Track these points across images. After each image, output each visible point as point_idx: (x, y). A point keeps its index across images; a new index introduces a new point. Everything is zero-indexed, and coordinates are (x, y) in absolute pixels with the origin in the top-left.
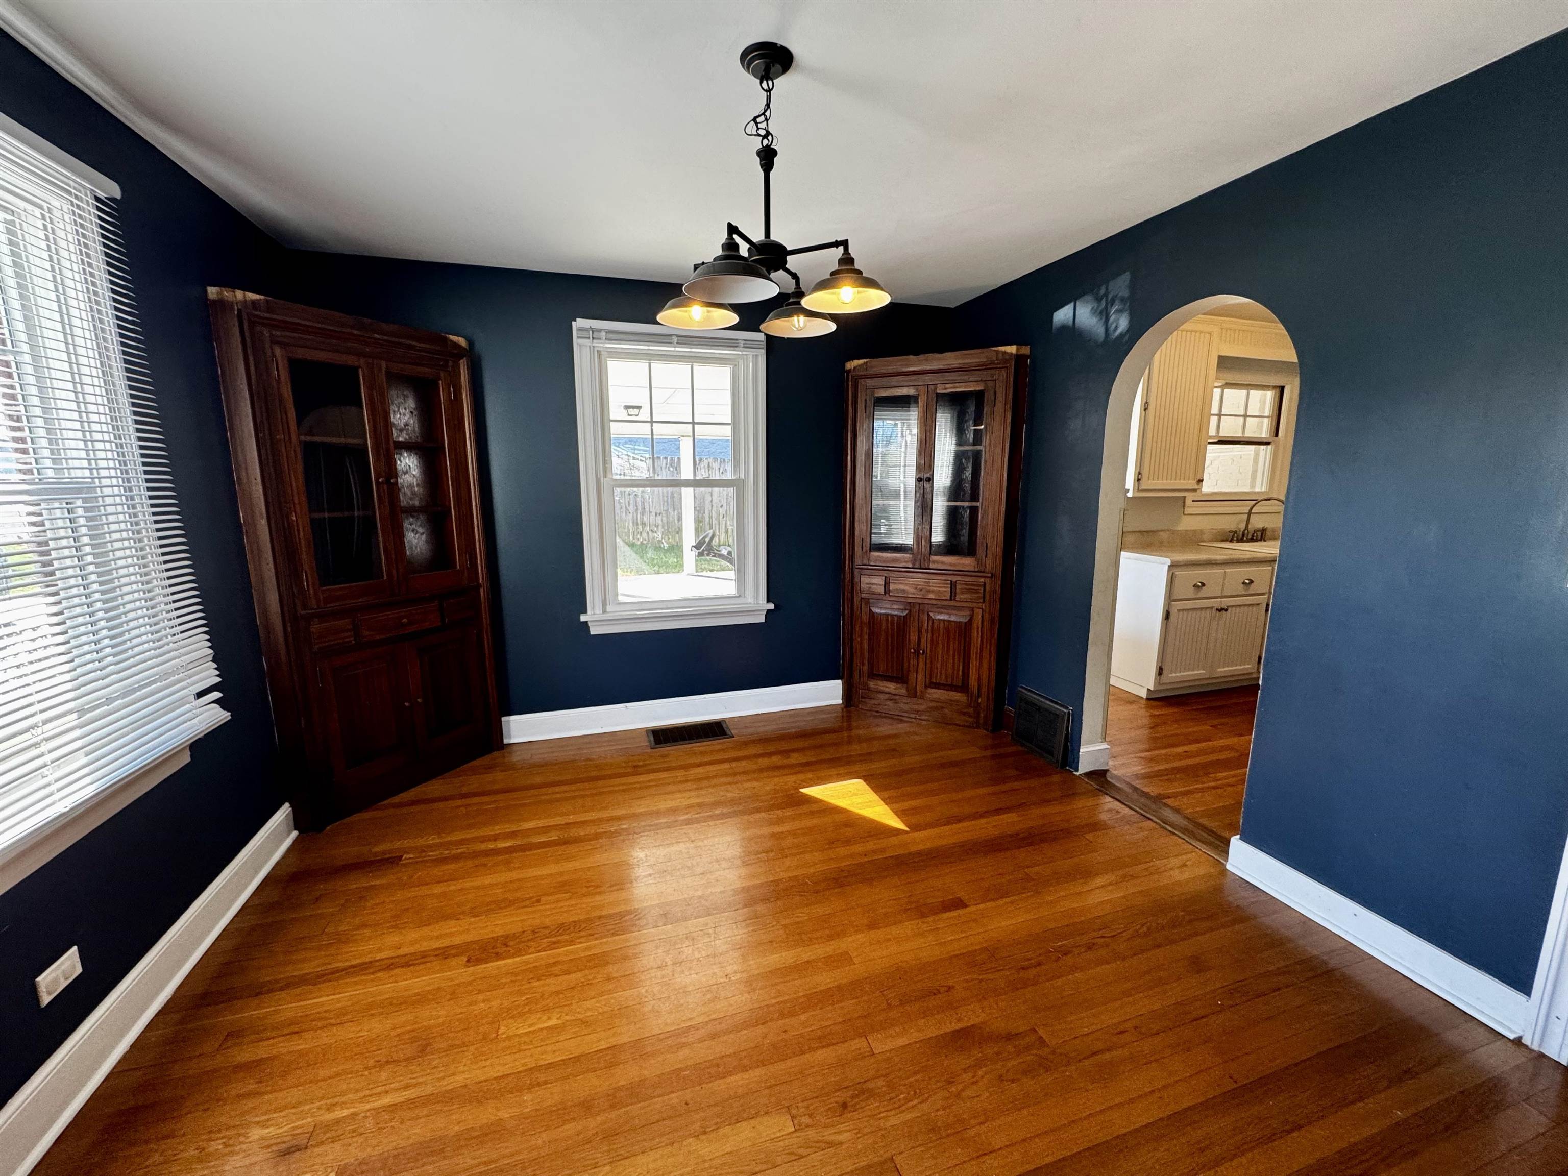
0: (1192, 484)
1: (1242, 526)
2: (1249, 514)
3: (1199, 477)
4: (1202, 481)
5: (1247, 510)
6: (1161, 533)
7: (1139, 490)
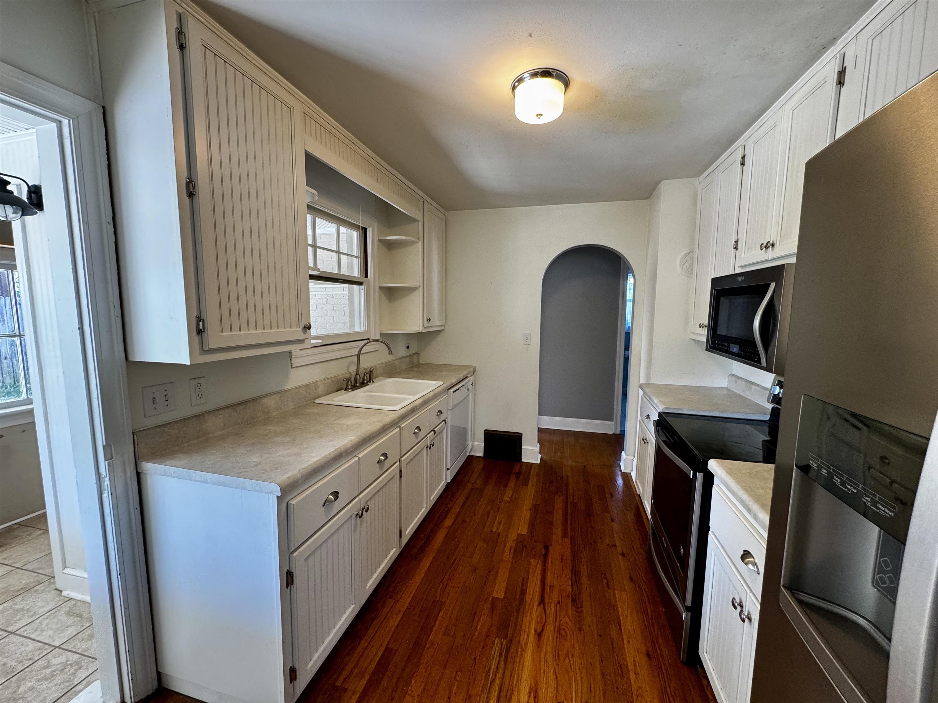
0: (296, 333)
1: (353, 369)
2: (359, 354)
3: (305, 323)
4: (309, 327)
5: (356, 352)
6: (265, 400)
7: (204, 351)
